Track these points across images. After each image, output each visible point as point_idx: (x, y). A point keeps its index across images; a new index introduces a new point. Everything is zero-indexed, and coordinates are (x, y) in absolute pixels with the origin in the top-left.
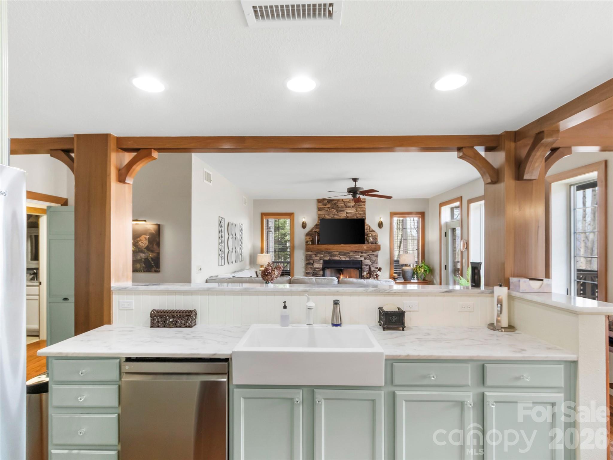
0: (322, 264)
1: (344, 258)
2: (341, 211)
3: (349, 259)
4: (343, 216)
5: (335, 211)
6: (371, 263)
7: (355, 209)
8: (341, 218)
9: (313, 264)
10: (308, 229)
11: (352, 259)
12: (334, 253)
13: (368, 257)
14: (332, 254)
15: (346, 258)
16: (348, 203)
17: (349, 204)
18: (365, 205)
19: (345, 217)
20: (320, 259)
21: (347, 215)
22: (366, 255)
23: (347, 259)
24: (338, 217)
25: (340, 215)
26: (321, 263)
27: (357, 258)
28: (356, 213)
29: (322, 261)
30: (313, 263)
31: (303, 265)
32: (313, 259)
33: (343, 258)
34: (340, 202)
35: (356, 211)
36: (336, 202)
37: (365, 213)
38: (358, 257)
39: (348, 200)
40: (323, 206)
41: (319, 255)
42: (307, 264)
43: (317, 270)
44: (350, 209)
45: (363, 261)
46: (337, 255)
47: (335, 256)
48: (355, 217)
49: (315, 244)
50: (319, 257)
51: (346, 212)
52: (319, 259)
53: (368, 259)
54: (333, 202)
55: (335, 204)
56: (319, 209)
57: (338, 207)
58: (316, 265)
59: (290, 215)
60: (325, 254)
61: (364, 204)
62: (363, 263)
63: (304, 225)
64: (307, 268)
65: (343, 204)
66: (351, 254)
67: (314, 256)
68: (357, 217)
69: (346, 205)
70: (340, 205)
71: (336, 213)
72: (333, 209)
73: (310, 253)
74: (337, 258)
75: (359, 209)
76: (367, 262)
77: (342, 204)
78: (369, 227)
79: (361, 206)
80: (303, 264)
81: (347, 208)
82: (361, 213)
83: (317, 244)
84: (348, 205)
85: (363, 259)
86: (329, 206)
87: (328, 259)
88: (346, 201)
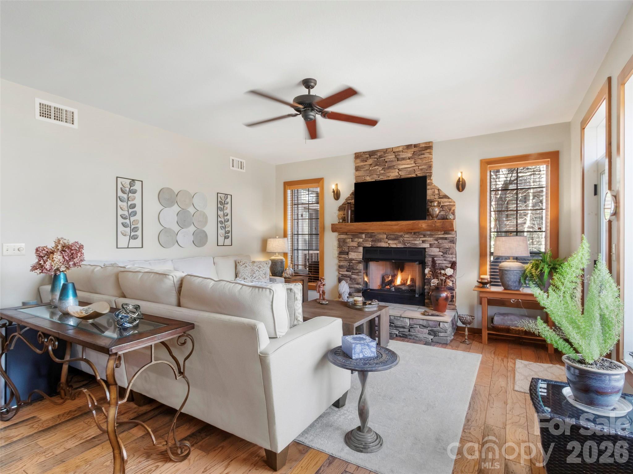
0: (362, 254)
1: (395, 244)
2: (389, 168)
3: (403, 247)
4: (393, 175)
5: (380, 168)
6: (441, 254)
7: (412, 162)
8: (390, 178)
9: (347, 254)
10: (342, 201)
11: (408, 245)
12: (378, 235)
13: (436, 242)
14: (376, 237)
15: (399, 244)
16: (401, 153)
17: (403, 155)
18: (430, 153)
19: (397, 176)
20: (359, 246)
21: (400, 173)
22: (432, 238)
23: (400, 246)
24: (385, 178)
25: (388, 174)
26: (359, 251)
27: (415, 244)
28: (415, 168)
29: (361, 249)
30: (347, 251)
31: (335, 254)
32: (348, 245)
33: (393, 244)
34: (387, 153)
35: (414, 165)
36: (382, 153)
37: (430, 167)
38: (419, 243)
39: (401, 149)
40: (362, 164)
41: (356, 239)
42: (341, 253)
43: (353, 262)
44: (403, 162)
45: (427, 250)
46: (383, 239)
47: (380, 242)
48: (414, 175)
49: (348, 222)
50: (357, 243)
51: (398, 169)
52: (357, 246)
53: (435, 245)
54: (376, 155)
55: (380, 157)
56: (357, 169)
57: (386, 162)
58: (352, 255)
59: (319, 181)
60: (365, 237)
61: (428, 151)
62: (426, 253)
63: (337, 195)
64: (340, 259)
65: (394, 156)
66: (407, 237)
67: (349, 240)
68: (416, 175)
69: (398, 157)
70: (387, 158)
71: (382, 172)
72: (377, 165)
73: (343, 236)
74: (383, 245)
75: (420, 161)
76: (435, 251)
77: (391, 157)
78: (439, 190)
79: (423, 156)
80: (336, 252)
81: (399, 162)
82: (423, 167)
83: (350, 222)
84: (401, 156)
85: (426, 245)
86: (370, 161)
87: (370, 246)
88: (397, 150)
